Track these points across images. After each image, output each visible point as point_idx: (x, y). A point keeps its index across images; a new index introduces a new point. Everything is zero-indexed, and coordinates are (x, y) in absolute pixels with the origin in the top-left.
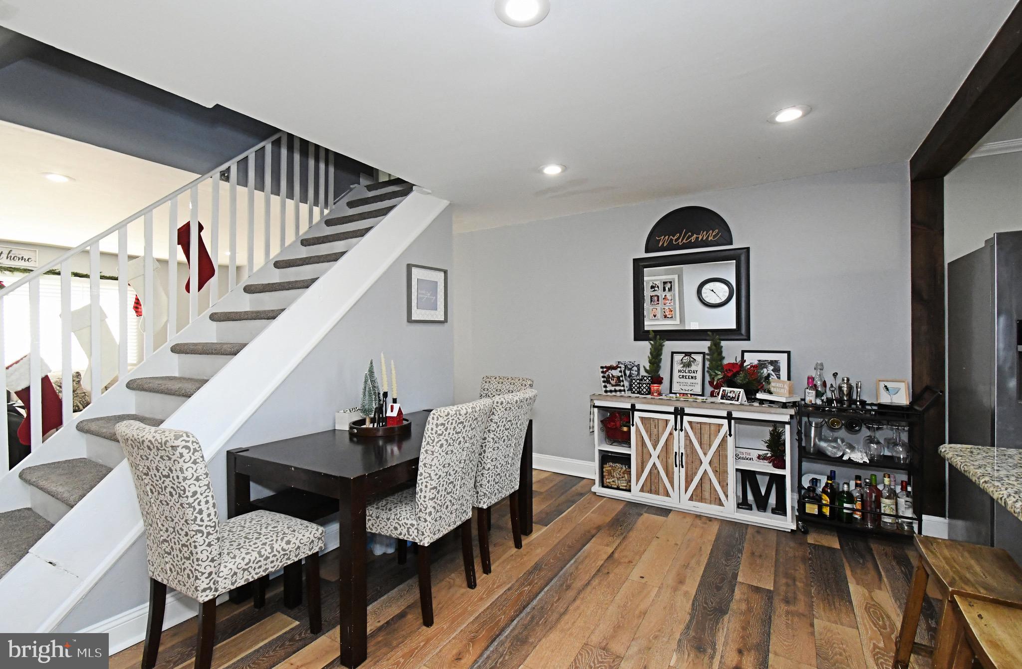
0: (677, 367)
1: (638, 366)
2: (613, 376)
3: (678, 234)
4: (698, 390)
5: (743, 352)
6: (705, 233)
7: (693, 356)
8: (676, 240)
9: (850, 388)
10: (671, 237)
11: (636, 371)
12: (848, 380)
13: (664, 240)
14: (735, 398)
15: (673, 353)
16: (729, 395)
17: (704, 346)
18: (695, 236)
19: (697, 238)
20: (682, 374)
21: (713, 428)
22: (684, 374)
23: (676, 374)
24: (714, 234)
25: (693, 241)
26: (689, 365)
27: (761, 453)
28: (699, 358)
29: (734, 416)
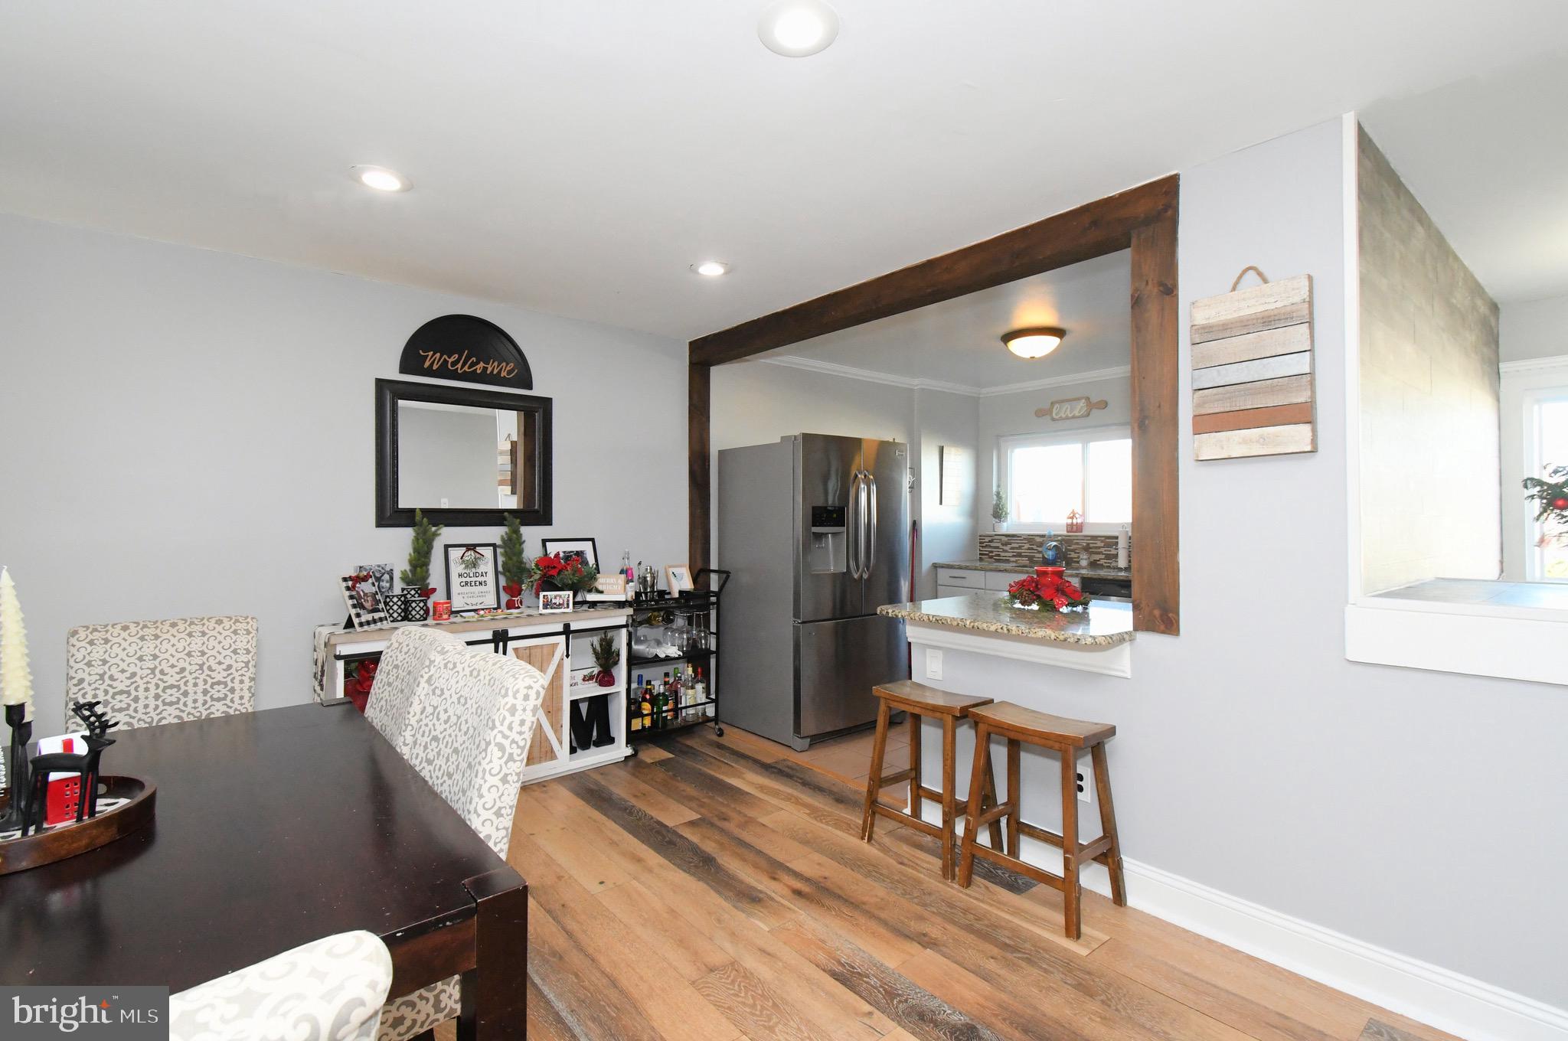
0: (456, 569)
1: (391, 573)
2: (366, 594)
3: (457, 356)
4: (491, 601)
5: (544, 542)
6: (496, 364)
7: (478, 549)
8: (454, 364)
9: (653, 578)
10: (445, 356)
11: (387, 582)
12: (651, 569)
13: (433, 359)
14: (563, 604)
15: (447, 547)
16: (554, 601)
17: (495, 534)
18: (482, 364)
19: (485, 369)
20: (464, 580)
21: (545, 651)
22: (468, 579)
23: (455, 580)
24: (508, 368)
25: (479, 371)
26: (474, 564)
27: (586, 672)
28: (488, 552)
29: (572, 628)
